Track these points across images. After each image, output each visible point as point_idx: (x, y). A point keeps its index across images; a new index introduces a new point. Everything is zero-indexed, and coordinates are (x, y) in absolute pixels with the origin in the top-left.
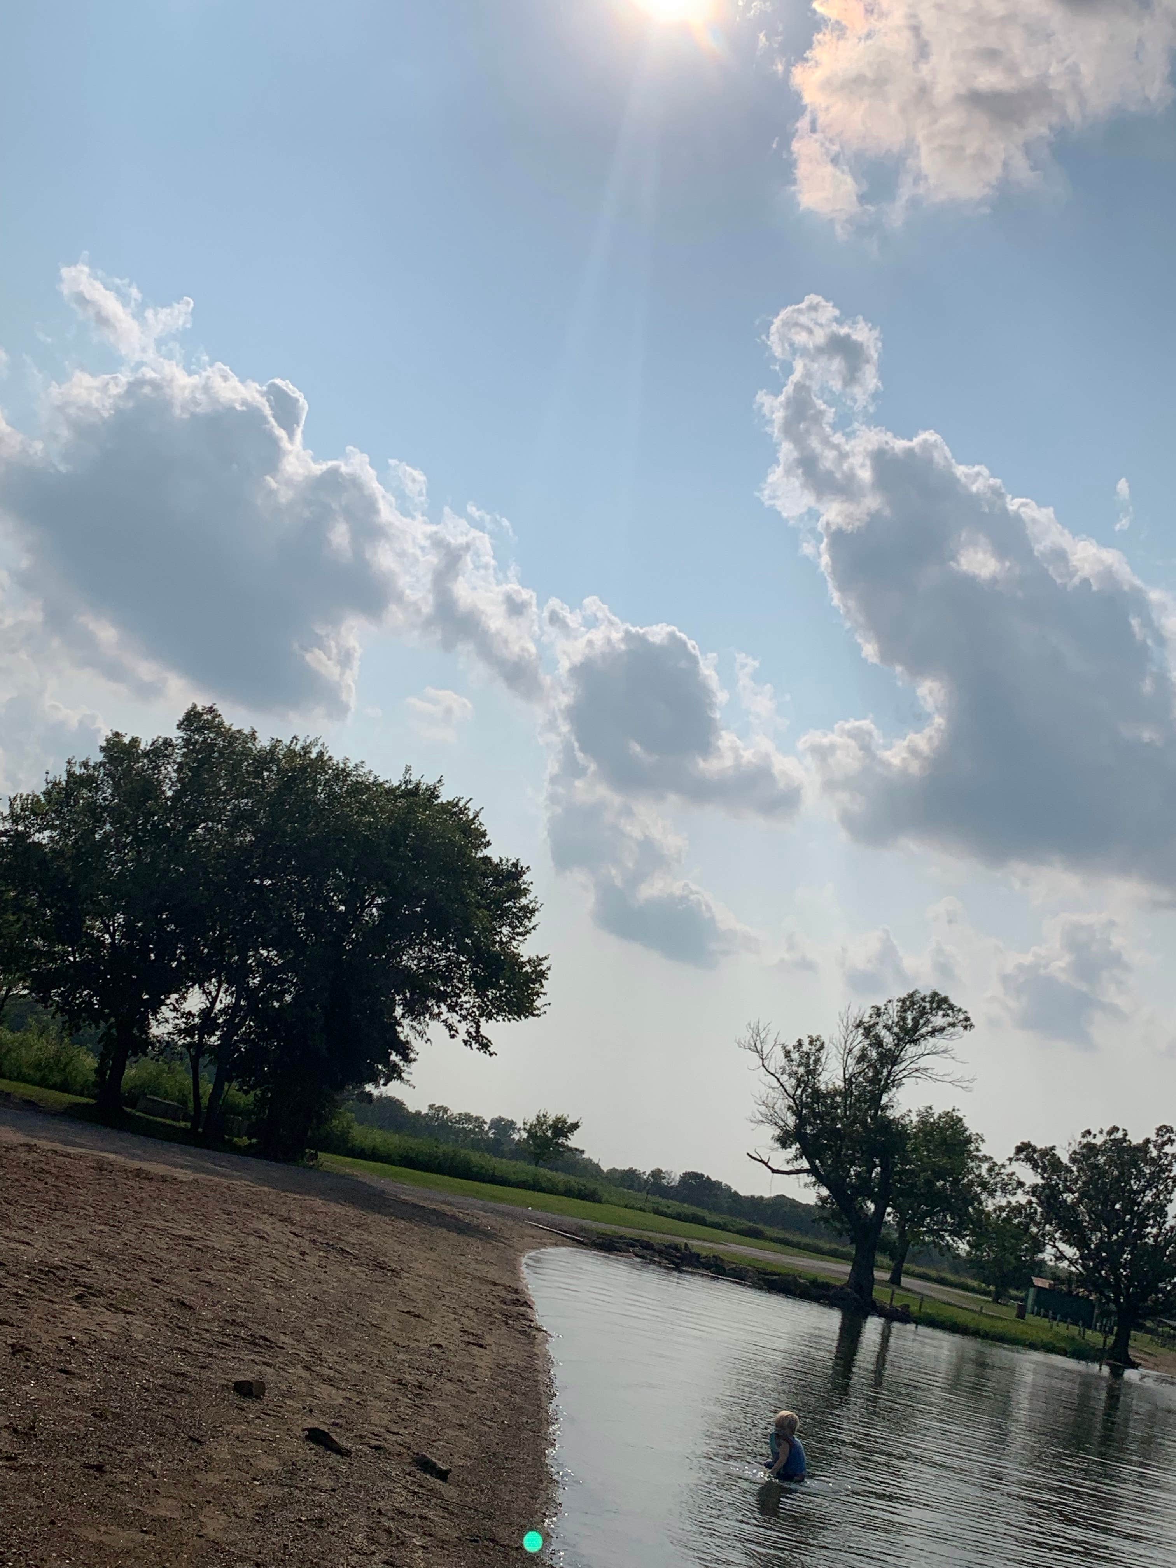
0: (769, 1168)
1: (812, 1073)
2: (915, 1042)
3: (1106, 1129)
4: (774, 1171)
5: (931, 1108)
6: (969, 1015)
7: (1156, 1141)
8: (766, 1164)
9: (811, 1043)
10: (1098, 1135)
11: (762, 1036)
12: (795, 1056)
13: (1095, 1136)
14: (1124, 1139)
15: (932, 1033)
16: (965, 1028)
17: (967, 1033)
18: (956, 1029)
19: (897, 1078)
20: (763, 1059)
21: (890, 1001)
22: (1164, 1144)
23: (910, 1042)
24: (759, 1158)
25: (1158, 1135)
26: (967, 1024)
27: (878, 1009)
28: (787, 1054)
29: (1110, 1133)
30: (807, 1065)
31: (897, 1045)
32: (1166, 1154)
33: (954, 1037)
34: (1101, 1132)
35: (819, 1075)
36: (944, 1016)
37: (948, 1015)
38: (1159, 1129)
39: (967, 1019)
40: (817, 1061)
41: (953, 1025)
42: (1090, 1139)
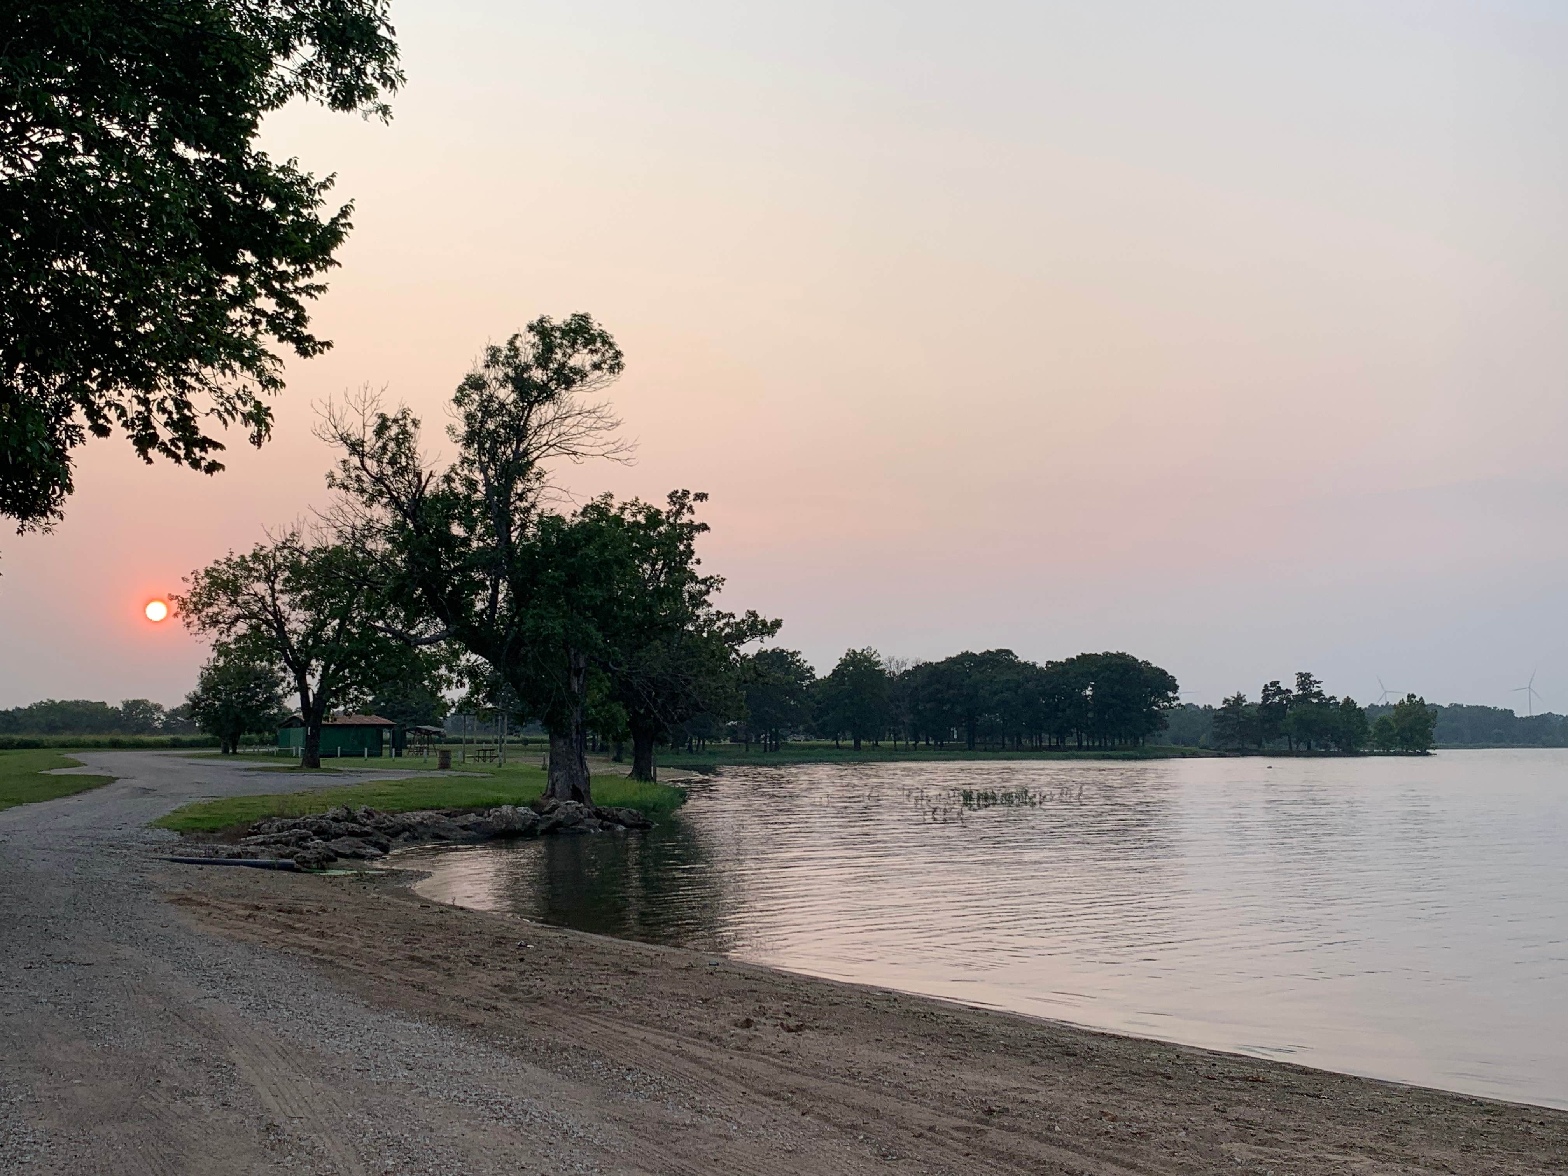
6: (619, 349)
16: (613, 369)
17: (616, 378)
18: (604, 372)
23: (537, 402)
26: (616, 363)
33: (601, 386)
36: (588, 351)
37: (594, 351)
39: (618, 354)
41: (597, 366)
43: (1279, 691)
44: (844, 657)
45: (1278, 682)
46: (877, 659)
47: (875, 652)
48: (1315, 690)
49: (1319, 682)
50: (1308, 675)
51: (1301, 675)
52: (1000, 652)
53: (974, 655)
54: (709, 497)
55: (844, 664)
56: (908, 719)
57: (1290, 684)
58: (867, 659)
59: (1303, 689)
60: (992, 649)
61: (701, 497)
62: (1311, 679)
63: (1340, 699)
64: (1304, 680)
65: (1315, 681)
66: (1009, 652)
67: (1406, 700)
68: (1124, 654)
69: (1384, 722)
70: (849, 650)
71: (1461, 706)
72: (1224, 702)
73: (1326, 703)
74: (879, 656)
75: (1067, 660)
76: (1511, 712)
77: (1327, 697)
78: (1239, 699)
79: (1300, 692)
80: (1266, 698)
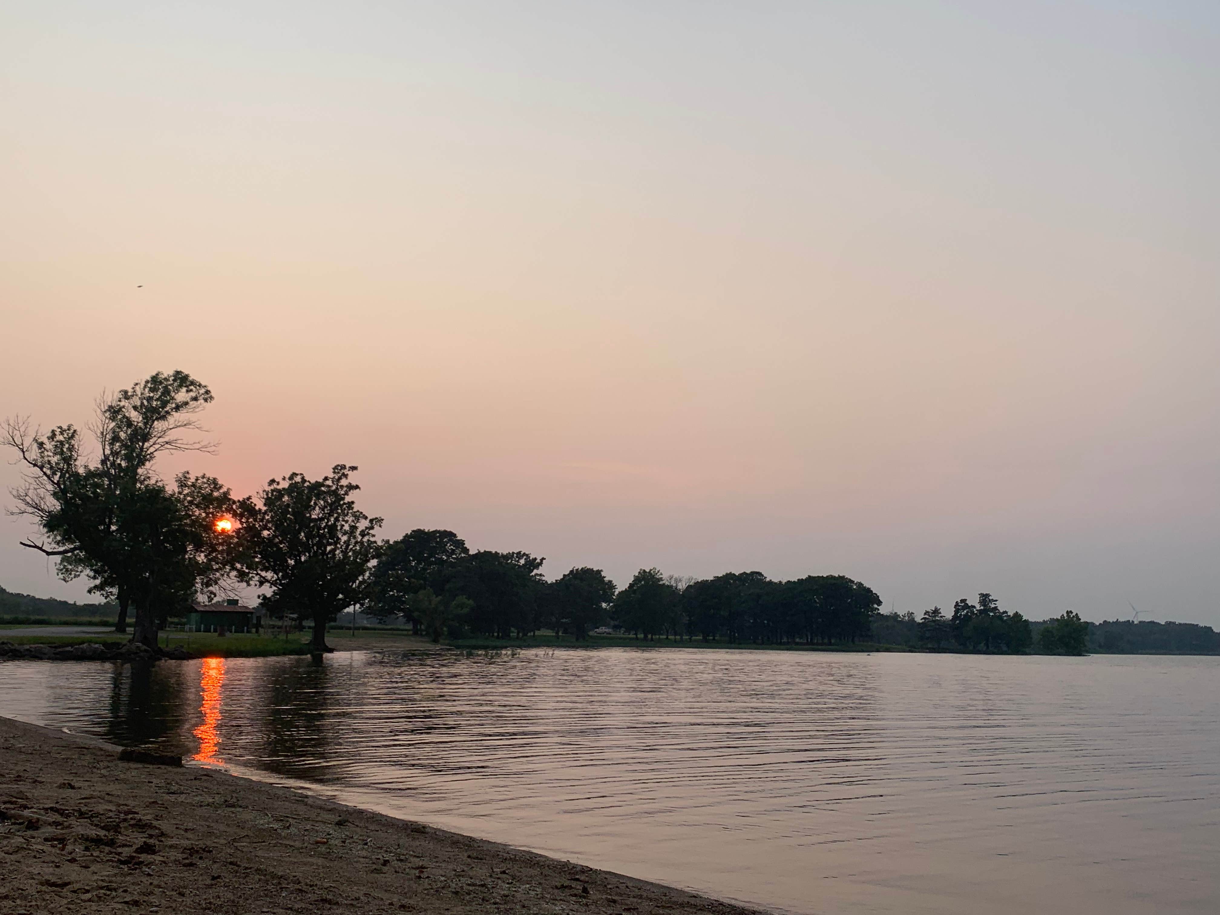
0: (44, 551)
1: (68, 460)
2: (163, 418)
3: (287, 476)
4: (48, 554)
5: (188, 473)
6: (209, 389)
7: (334, 477)
8: (40, 549)
9: (62, 433)
10: (281, 482)
11: (22, 429)
12: (49, 445)
13: (278, 483)
14: (304, 480)
15: (177, 408)
16: (206, 400)
17: (208, 405)
18: (199, 402)
19: (149, 452)
20: (23, 452)
21: (137, 384)
22: (340, 479)
23: (157, 419)
24: (32, 544)
25: (334, 472)
26: (208, 396)
27: (126, 392)
28: (41, 445)
29: (291, 478)
30: (62, 452)
31: (146, 424)
32: (342, 486)
33: (197, 410)
34: (284, 479)
35: (75, 460)
36: (187, 391)
37: (191, 390)
38: (335, 468)
39: (207, 392)
40: (71, 449)
41: (195, 399)
42: (275, 486)
43: (966, 606)
44: (637, 574)
45: (966, 600)
46: (661, 576)
47: (658, 572)
48: (993, 606)
49: (996, 601)
50: (987, 595)
51: (982, 595)
52: (753, 573)
53: (734, 574)
54: (358, 468)
55: (637, 579)
56: (685, 619)
57: (974, 601)
58: (653, 577)
59: (984, 605)
60: (748, 572)
61: (354, 468)
62: (990, 598)
63: (1011, 613)
64: (985, 598)
65: (992, 600)
66: (759, 574)
67: (1065, 615)
68: (844, 577)
69: (1047, 630)
70: (641, 570)
71: (1174, 623)
72: (925, 614)
73: (1000, 616)
74: (661, 574)
75: (798, 580)
76: (1210, 628)
77: (1001, 611)
78: (936, 611)
79: (982, 608)
80: (956, 612)
